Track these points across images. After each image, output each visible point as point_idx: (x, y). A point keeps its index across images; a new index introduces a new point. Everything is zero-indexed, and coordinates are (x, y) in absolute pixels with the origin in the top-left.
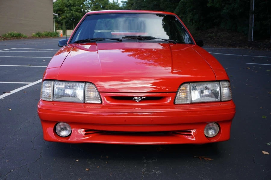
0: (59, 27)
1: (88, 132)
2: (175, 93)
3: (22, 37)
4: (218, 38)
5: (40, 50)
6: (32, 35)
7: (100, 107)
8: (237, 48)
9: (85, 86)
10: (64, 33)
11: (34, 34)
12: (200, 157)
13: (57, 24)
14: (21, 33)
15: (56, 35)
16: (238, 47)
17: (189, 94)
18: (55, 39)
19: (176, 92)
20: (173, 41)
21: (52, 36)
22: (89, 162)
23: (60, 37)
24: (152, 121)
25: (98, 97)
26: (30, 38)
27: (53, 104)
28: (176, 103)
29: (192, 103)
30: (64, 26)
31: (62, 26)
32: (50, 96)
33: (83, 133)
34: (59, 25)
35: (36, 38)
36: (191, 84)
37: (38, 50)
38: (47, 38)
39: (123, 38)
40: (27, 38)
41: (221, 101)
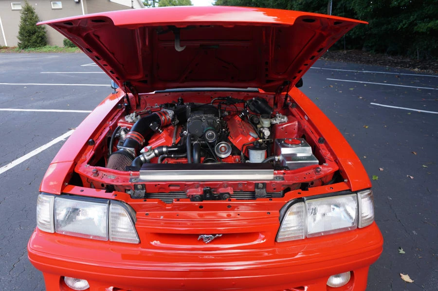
36: (307, 204)
41: (358, 227)
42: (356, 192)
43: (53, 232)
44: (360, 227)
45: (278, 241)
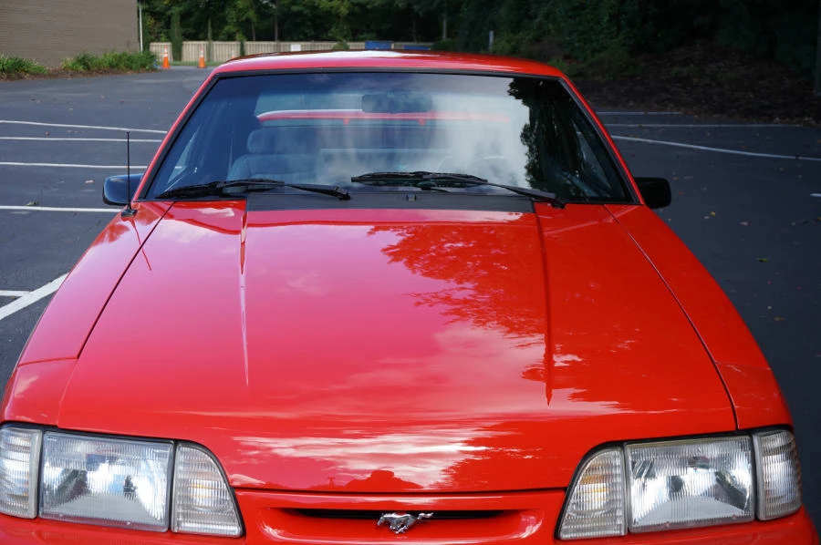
0: (160, 33)
2: (561, 495)
3: (27, 72)
4: (708, 81)
5: (81, 133)
6: (63, 65)
8: (777, 123)
9: (173, 458)
10: (177, 53)
11: (70, 60)
13: (153, 21)
14: (25, 59)
15: (147, 63)
16: (777, 119)
17: (619, 496)
18: (144, 81)
19: (566, 490)
20: (552, 196)
21: (134, 66)
23: (161, 71)
26: (55, 75)
27: (40, 533)
28: (566, 536)
29: (632, 535)
30: (176, 28)
31: (168, 28)
34: (158, 24)
35: (75, 73)
36: (630, 451)
37: (73, 133)
38: (113, 73)
39: (354, 180)
40: (45, 76)
41: (757, 519)
42: (750, 432)
43: (32, 515)
44: (762, 517)
45: (564, 536)
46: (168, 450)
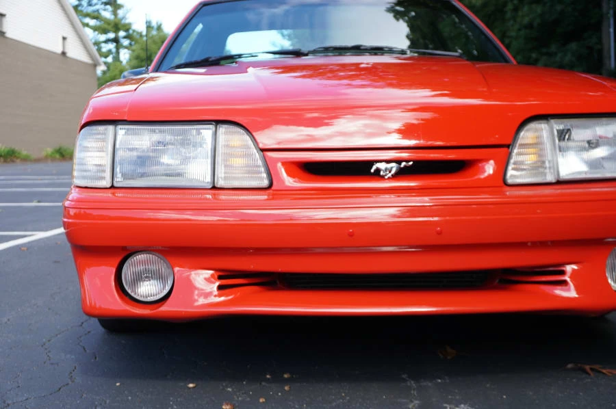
1: (228, 279)
2: (505, 149)
3: (18, 158)
6: (44, 154)
7: (266, 197)
9: (215, 133)
11: (49, 150)
12: (587, 367)
14: (17, 149)
19: (508, 146)
22: (230, 389)
24: (439, 233)
25: (259, 166)
26: (38, 160)
27: (113, 194)
28: (510, 181)
29: (559, 182)
32: (104, 171)
33: (212, 285)
35: (53, 159)
36: (552, 121)
40: (31, 160)
43: (108, 185)
46: (212, 127)
